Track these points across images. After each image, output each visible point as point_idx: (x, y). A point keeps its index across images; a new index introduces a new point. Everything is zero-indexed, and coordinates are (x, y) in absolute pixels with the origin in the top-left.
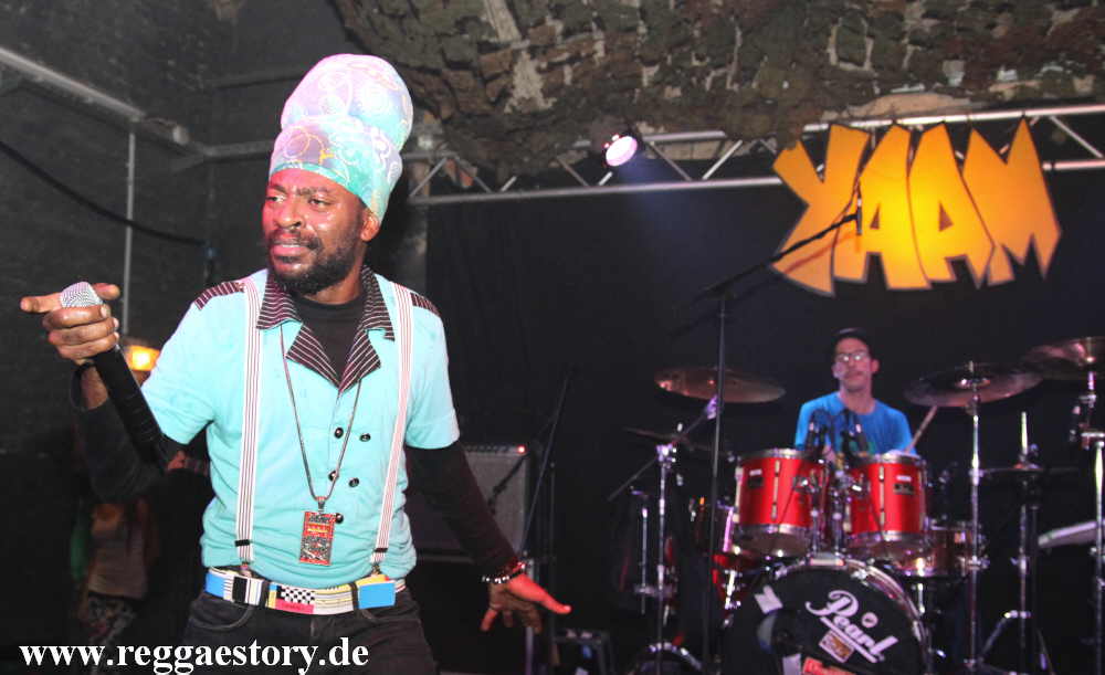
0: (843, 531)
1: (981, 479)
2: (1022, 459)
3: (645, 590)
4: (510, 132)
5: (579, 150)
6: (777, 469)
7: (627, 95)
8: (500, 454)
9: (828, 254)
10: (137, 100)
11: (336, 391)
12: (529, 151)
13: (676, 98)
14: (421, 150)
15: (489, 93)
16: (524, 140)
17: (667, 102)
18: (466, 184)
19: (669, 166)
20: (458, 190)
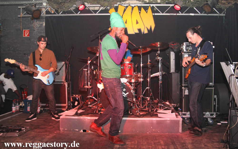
1: (143, 66)
2: (148, 62)
3: (86, 87)
5: (74, 7)
8: (60, 63)
12: (65, 7)
16: (64, 4)
19: (91, 11)
20: (51, 14)
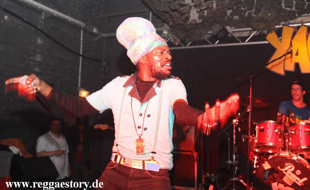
0: (289, 145)
3: (230, 162)
4: (189, 29)
5: (209, 34)
6: (268, 126)
7: (223, 18)
9: (282, 63)
10: (83, 21)
11: (141, 104)
12: (195, 35)
13: (237, 19)
14: (164, 34)
15: (183, 18)
16: (193, 31)
17: (234, 20)
18: (177, 44)
19: (236, 38)
20: (174, 46)
